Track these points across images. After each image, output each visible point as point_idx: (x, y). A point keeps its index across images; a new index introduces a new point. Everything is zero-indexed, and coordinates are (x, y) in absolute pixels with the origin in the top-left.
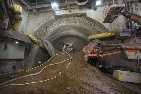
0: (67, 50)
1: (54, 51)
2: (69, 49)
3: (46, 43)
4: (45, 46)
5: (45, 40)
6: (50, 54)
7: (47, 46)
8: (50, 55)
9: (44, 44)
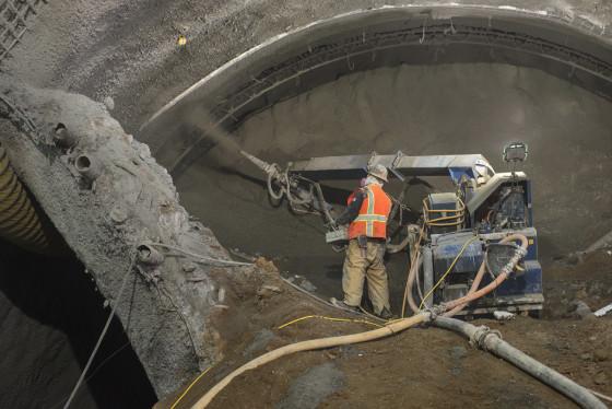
0: (439, 266)
1: (205, 290)
2: (467, 244)
3: (62, 144)
4: (40, 187)
5: (38, 95)
6: (139, 333)
7: (87, 182)
8: (140, 346)
9: (33, 161)
